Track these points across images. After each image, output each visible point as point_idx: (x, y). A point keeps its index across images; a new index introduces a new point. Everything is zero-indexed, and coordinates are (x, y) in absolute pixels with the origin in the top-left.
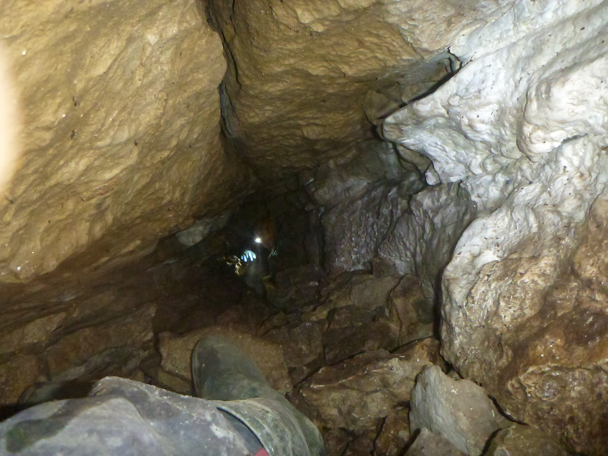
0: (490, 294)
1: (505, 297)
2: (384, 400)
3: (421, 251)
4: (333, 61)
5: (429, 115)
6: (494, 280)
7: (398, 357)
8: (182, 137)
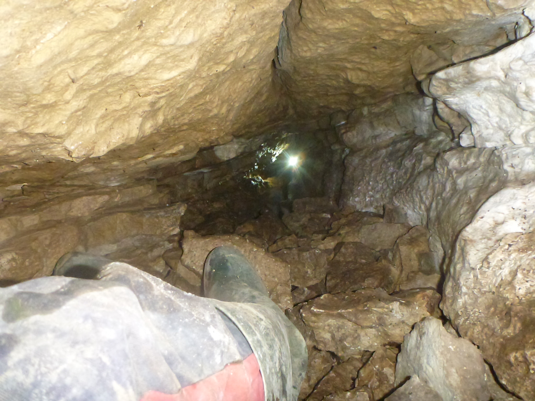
0: (507, 263)
1: (524, 270)
2: (377, 337)
3: (437, 207)
4: (398, 5)
5: (484, 76)
6: (515, 251)
7: (398, 301)
8: (241, 54)
